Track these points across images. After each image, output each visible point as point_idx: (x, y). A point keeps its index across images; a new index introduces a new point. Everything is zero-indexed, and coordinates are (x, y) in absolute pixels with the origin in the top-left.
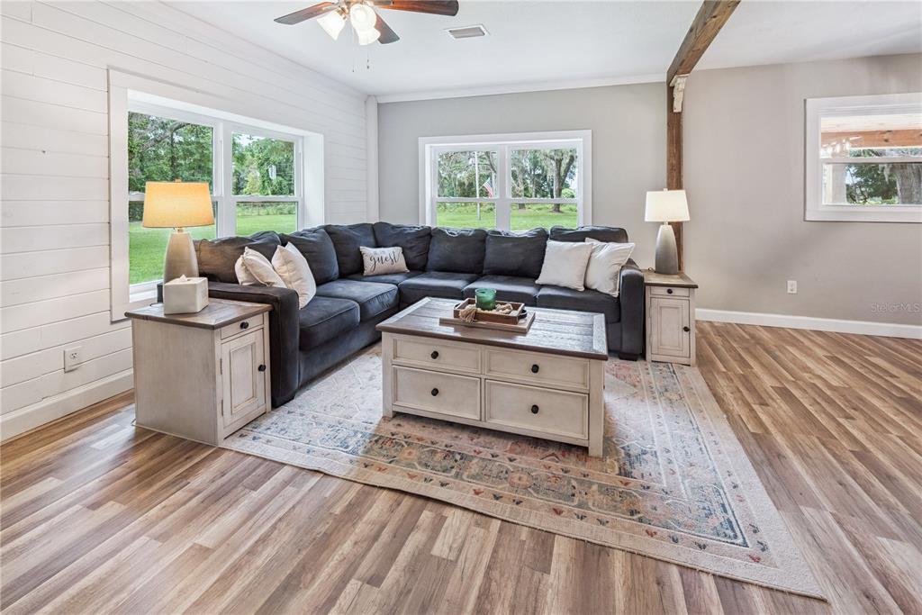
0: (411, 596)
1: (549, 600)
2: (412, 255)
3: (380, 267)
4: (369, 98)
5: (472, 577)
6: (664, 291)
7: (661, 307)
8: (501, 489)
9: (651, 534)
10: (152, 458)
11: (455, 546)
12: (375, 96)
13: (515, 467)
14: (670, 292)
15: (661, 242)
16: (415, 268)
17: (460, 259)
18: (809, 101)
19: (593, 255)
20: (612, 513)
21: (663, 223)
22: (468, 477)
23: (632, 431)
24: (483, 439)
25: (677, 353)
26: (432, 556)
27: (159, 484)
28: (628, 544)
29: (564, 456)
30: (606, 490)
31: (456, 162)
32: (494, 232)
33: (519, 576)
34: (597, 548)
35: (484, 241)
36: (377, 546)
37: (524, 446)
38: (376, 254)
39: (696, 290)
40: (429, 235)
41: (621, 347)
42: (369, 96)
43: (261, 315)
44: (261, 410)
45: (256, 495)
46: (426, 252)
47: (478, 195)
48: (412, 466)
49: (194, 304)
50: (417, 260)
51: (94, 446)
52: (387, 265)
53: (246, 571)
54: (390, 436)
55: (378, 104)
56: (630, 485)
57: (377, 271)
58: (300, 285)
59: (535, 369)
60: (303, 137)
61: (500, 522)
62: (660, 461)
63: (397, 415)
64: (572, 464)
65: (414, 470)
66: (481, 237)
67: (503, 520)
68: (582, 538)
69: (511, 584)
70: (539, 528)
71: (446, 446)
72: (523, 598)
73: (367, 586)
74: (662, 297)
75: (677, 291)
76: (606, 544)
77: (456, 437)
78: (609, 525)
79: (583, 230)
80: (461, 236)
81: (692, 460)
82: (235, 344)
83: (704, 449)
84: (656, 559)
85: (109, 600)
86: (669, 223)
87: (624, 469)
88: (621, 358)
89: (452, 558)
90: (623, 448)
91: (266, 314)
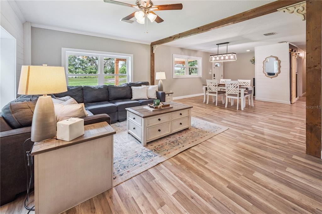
6: (167, 95)
7: (167, 99)
14: (169, 95)
18: (173, 55)
24: (172, 137)
29: (187, 131)
39: (173, 94)
42: (26, 22)
54: (155, 148)
55: (32, 27)
64: (190, 131)
71: (169, 142)
77: (167, 139)
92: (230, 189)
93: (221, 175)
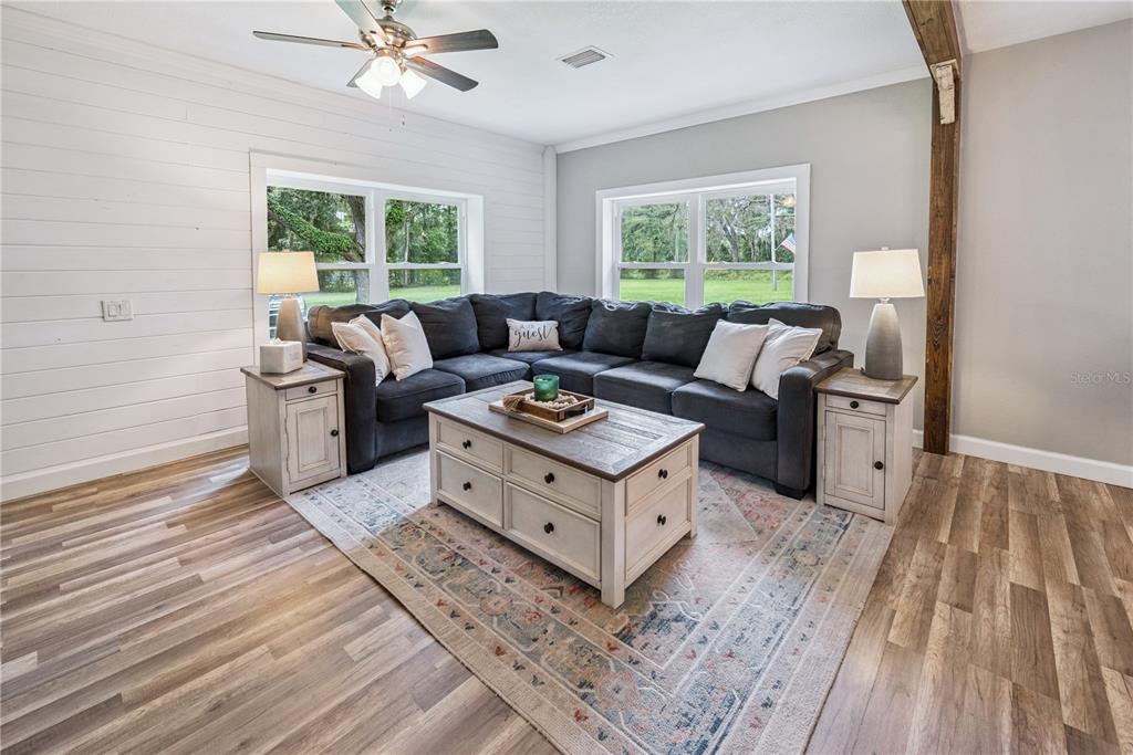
0: (290, 678)
1: (397, 737)
2: (567, 330)
3: (525, 343)
4: (544, 148)
5: (353, 684)
6: (845, 403)
7: (840, 427)
8: (466, 608)
9: (579, 717)
10: (234, 498)
11: (370, 648)
12: (552, 146)
13: (504, 589)
14: (855, 405)
15: (873, 329)
16: (569, 346)
17: (614, 339)
19: (768, 342)
20: (559, 676)
21: (878, 301)
22: (448, 585)
23: (693, 588)
24: (500, 550)
25: (862, 499)
26: (342, 649)
27: (222, 520)
28: (541, 718)
29: (571, 593)
30: (581, 648)
31: (754, 215)
32: (659, 307)
33: (395, 701)
34: (503, 706)
35: (646, 318)
36: (311, 623)
37: (538, 570)
38: (522, 327)
40: (588, 308)
41: (776, 476)
42: (546, 147)
43: (334, 381)
44: (335, 474)
45: (270, 548)
46: (583, 328)
47: (773, 258)
48: (408, 558)
49: (281, 366)
50: (571, 337)
51: (212, 479)
52: (534, 341)
53: (206, 607)
54: (418, 524)
55: (557, 155)
56: (617, 652)
57: (520, 348)
58: (401, 356)
59: (550, 478)
60: (466, 200)
61: (433, 640)
62: (688, 638)
63: (442, 504)
64: (572, 606)
65: (407, 563)
66: (644, 312)
67: (437, 641)
68: (495, 689)
69: (381, 704)
70: (462, 660)
71: (459, 548)
72: (378, 723)
73: (270, 654)
74: (840, 411)
75: (865, 406)
76: (514, 707)
77: (478, 541)
78: (541, 687)
79: (772, 307)
80: (620, 310)
81: (741, 649)
82: (303, 407)
83: (773, 642)
84: (554, 747)
85: (120, 596)
86: (891, 301)
87: (629, 631)
88: (778, 492)
89: (355, 659)
90: (655, 606)
91: (340, 382)
92: (106, 702)
93: (184, 689)
